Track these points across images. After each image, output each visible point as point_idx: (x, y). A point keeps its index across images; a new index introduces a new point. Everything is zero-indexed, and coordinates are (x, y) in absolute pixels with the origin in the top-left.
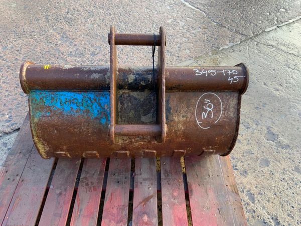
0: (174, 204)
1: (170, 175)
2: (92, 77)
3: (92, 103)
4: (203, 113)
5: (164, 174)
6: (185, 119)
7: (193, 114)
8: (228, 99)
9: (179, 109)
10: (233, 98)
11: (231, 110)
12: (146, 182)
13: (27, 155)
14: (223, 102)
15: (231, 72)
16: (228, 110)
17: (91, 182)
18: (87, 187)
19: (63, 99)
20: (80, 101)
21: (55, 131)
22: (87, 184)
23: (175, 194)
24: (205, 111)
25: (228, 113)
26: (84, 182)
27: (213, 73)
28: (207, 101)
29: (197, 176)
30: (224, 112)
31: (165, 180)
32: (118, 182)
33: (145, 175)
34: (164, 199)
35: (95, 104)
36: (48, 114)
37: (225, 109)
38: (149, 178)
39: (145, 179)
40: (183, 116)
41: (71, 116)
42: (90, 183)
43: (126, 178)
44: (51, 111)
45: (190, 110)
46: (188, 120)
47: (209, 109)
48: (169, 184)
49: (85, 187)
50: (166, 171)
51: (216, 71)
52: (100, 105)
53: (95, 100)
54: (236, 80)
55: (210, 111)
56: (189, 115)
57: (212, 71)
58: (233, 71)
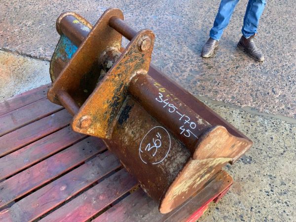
0: (90, 202)
1: (118, 182)
4: (149, 144)
5: (116, 177)
6: (132, 136)
7: (141, 137)
8: (178, 151)
9: (133, 123)
10: (183, 155)
11: (174, 165)
12: (98, 168)
14: (171, 149)
15: (190, 122)
16: (172, 162)
23: (101, 198)
24: (152, 144)
25: (169, 164)
27: (172, 109)
28: (159, 135)
29: (135, 205)
30: (166, 160)
31: (110, 180)
33: (103, 163)
34: (90, 192)
36: (63, 58)
37: (169, 158)
38: (102, 168)
40: (132, 132)
43: (90, 152)
45: (141, 132)
46: (134, 140)
47: (156, 145)
48: (108, 187)
50: (119, 176)
51: (176, 110)
54: (187, 134)
55: (156, 148)
56: (137, 135)
57: (173, 107)
58: (192, 123)
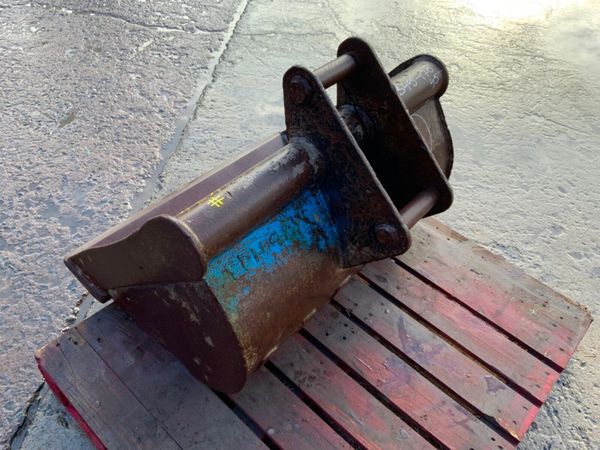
0: (432, 305)
2: (295, 176)
3: (296, 224)
8: (429, 114)
12: (374, 307)
13: (159, 431)
14: (426, 120)
16: (435, 128)
17: (314, 371)
18: (316, 382)
19: (255, 246)
20: (280, 233)
21: (268, 314)
22: (312, 378)
23: (418, 292)
25: (435, 133)
26: (304, 380)
27: (414, 83)
30: (432, 135)
32: (344, 338)
33: (363, 302)
34: (416, 308)
35: (302, 223)
36: (246, 292)
37: (432, 130)
38: (372, 300)
39: (369, 306)
41: (280, 268)
42: (314, 374)
44: (248, 282)
49: (313, 384)
51: (414, 79)
52: (306, 220)
53: (298, 216)
54: (436, 80)
58: (428, 70)
